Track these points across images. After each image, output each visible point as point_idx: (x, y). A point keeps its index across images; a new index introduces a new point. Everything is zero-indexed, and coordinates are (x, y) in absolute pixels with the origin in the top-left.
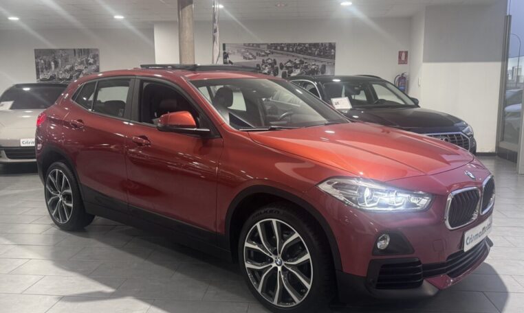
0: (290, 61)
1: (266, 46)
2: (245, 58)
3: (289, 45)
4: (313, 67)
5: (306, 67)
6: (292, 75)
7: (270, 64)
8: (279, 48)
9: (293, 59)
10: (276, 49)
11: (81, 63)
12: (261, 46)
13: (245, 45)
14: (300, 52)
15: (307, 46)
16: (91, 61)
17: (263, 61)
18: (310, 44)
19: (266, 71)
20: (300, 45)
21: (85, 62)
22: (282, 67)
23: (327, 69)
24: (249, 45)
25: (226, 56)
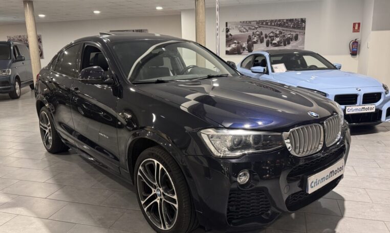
0: (272, 32)
1: (255, 23)
2: (240, 31)
3: (272, 21)
4: (289, 36)
5: (284, 36)
6: (274, 42)
7: (258, 35)
8: (264, 23)
9: (274, 31)
10: (262, 24)
12: (252, 23)
13: (241, 22)
14: (280, 25)
15: (285, 21)
17: (253, 33)
18: (287, 20)
19: (255, 40)
20: (280, 20)
22: (266, 36)
23: (299, 37)
24: (244, 22)
25: (227, 30)
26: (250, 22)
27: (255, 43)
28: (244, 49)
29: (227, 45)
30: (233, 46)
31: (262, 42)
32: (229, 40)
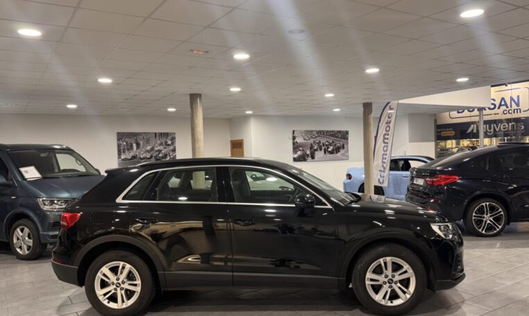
0: (327, 141)
1: (316, 132)
2: (305, 140)
3: (327, 132)
4: (339, 145)
5: (335, 145)
6: (329, 150)
7: (318, 143)
8: (322, 133)
9: (329, 140)
11: (161, 144)
13: (305, 131)
14: (332, 136)
16: (169, 142)
20: (333, 131)
21: (164, 144)
22: (323, 145)
23: (345, 146)
24: (307, 131)
25: (294, 138)
26: (312, 131)
27: (316, 150)
28: (308, 155)
29: (294, 152)
30: (299, 153)
31: (321, 150)
32: (296, 147)
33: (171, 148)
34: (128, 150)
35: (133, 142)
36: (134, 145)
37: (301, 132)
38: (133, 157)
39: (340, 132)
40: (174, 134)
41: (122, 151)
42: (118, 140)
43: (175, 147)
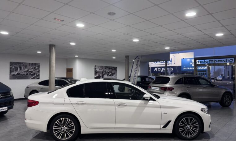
0: (109, 71)
2: (100, 70)
3: (109, 67)
5: (112, 73)
6: (110, 74)
11: (32, 68)
14: (111, 69)
16: (37, 68)
17: (104, 71)
19: (104, 73)
20: (111, 67)
21: (34, 68)
24: (101, 66)
25: (95, 69)
26: (103, 66)
27: (104, 74)
28: (101, 76)
30: (97, 75)
31: (106, 74)
32: (96, 73)
33: (37, 70)
34: (15, 70)
35: (18, 67)
36: (19, 68)
37: (98, 66)
38: (17, 74)
39: (114, 67)
40: (39, 64)
41: (12, 71)
42: (10, 65)
43: (39, 70)
